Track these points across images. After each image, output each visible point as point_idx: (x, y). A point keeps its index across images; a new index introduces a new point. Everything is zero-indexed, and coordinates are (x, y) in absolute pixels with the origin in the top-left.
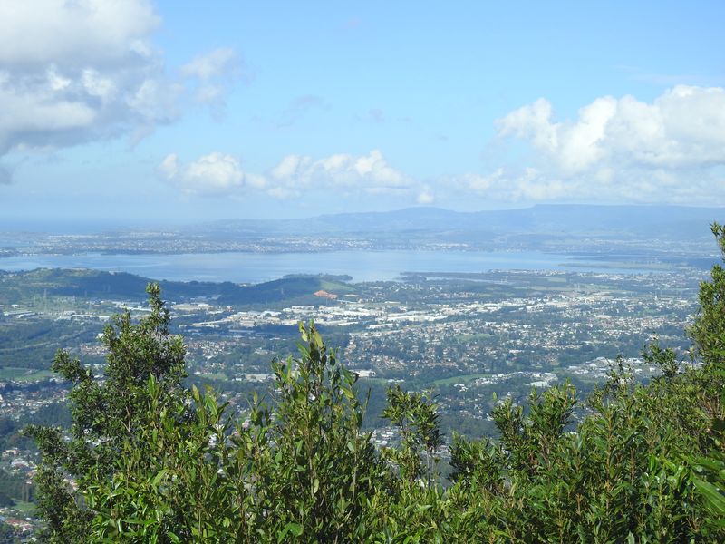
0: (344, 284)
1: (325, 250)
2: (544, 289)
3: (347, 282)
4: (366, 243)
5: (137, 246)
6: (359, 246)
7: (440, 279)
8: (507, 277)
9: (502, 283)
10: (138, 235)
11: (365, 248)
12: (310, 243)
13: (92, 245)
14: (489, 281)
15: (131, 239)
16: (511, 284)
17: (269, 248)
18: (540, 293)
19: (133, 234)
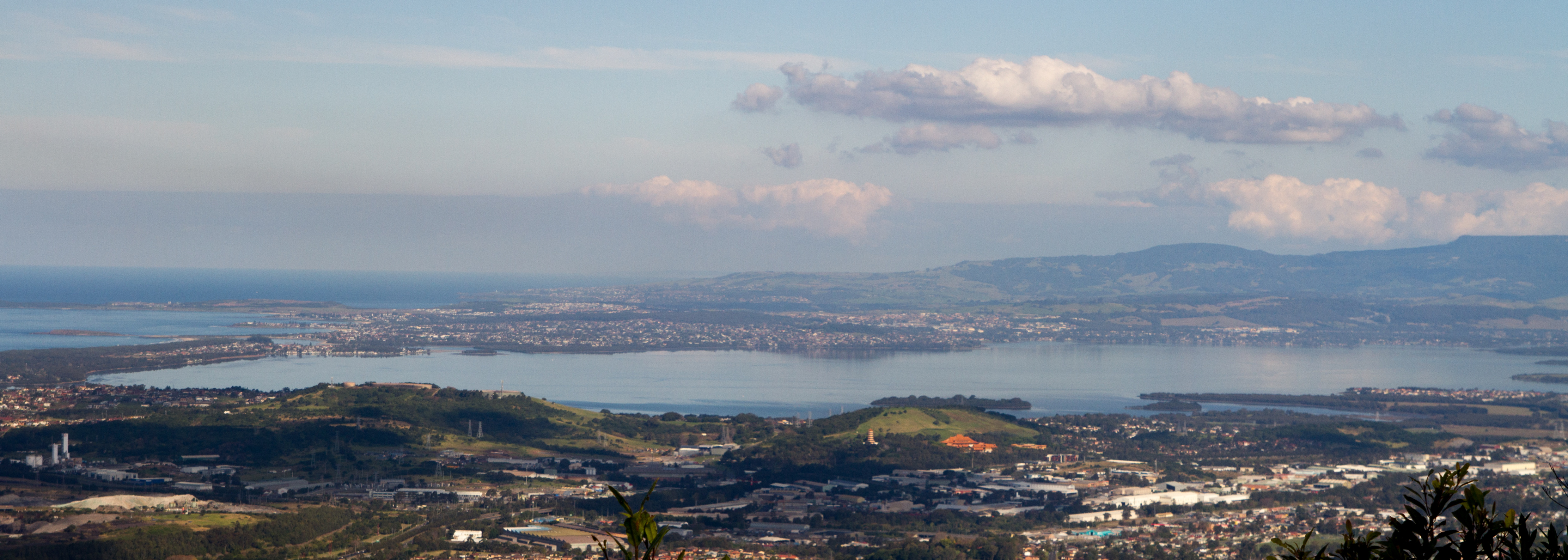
0: (1011, 419)
1: (967, 344)
2: (1480, 431)
3: (1019, 415)
4: (1063, 326)
5: (542, 334)
6: (1046, 334)
7: (1234, 407)
8: (1390, 405)
9: (1377, 417)
10: (547, 308)
11: (1060, 337)
12: (936, 327)
13: (445, 331)
14: (1349, 414)
15: (528, 318)
16: (1399, 420)
17: (842, 338)
18: (1469, 443)
19: (534, 307)
